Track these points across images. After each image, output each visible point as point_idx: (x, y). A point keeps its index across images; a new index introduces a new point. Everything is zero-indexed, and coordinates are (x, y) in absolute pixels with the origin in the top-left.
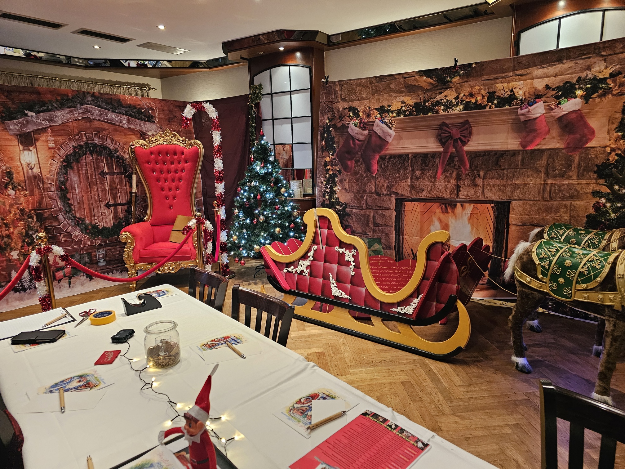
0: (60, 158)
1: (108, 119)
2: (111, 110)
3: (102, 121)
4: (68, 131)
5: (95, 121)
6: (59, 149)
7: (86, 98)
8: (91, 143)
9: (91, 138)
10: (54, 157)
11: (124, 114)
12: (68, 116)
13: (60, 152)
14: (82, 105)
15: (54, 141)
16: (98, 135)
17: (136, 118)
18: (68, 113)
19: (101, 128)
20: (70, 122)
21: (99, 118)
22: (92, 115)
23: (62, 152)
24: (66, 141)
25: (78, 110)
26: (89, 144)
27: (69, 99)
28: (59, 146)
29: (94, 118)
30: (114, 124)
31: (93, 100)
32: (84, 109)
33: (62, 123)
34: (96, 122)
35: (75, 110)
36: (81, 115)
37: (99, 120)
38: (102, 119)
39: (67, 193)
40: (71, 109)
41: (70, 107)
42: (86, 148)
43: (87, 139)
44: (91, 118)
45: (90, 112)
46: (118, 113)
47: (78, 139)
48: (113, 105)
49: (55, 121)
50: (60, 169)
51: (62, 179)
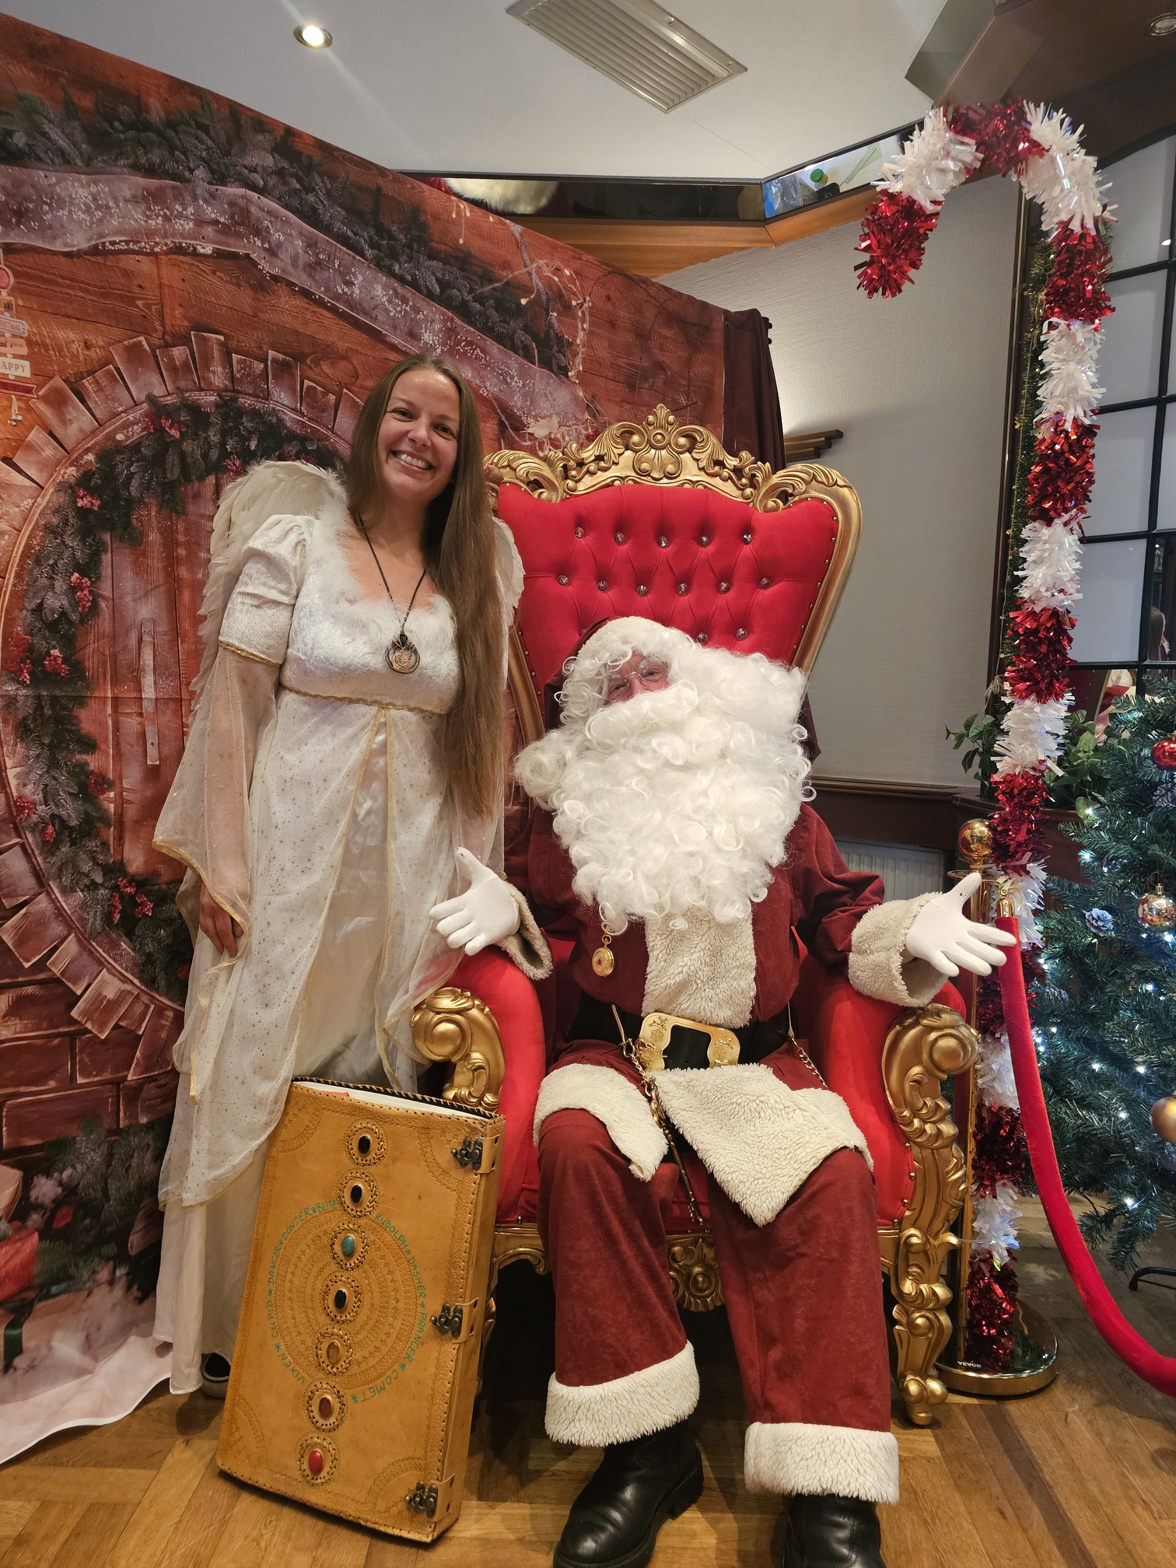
0: (58, 462)
1: (349, 301)
2: (369, 253)
3: (320, 303)
4: (131, 300)
5: (282, 291)
6: (57, 401)
7: (243, 152)
8: (255, 414)
9: (253, 382)
10: (21, 444)
11: (430, 295)
12: (136, 217)
13: (65, 423)
14: (220, 177)
15: (30, 343)
16: (293, 376)
17: (488, 330)
18: (134, 200)
19: (313, 341)
20: (139, 252)
21: (302, 279)
22: (272, 252)
23: (79, 422)
24: (110, 361)
25: (195, 198)
26: (240, 412)
27: (147, 127)
28: (58, 381)
29: (276, 271)
30: (377, 336)
31: (280, 173)
32: (231, 204)
33: (95, 251)
34: (286, 302)
35: (178, 197)
36: (209, 231)
37: (306, 293)
38: (319, 292)
39: (81, 701)
40: (154, 183)
41: (150, 171)
42: (225, 434)
43: (232, 378)
44: (264, 265)
45: (258, 232)
46: (401, 280)
47: (185, 365)
48: (381, 230)
49: (44, 229)
50: (49, 529)
51: (55, 601)
